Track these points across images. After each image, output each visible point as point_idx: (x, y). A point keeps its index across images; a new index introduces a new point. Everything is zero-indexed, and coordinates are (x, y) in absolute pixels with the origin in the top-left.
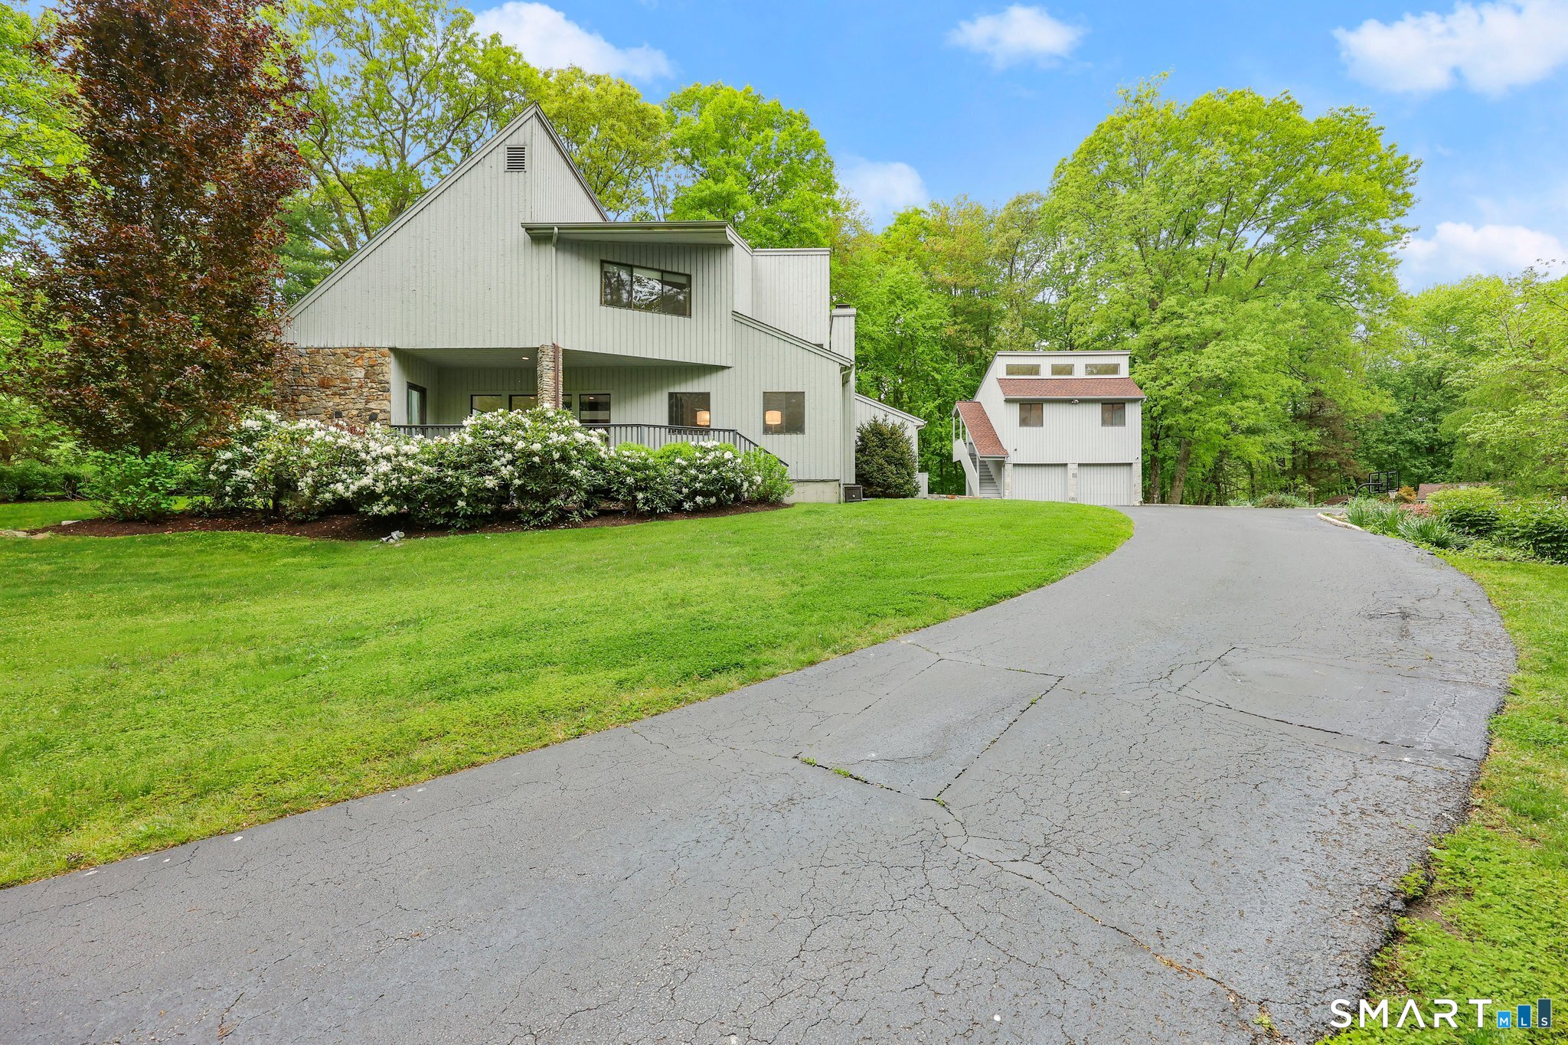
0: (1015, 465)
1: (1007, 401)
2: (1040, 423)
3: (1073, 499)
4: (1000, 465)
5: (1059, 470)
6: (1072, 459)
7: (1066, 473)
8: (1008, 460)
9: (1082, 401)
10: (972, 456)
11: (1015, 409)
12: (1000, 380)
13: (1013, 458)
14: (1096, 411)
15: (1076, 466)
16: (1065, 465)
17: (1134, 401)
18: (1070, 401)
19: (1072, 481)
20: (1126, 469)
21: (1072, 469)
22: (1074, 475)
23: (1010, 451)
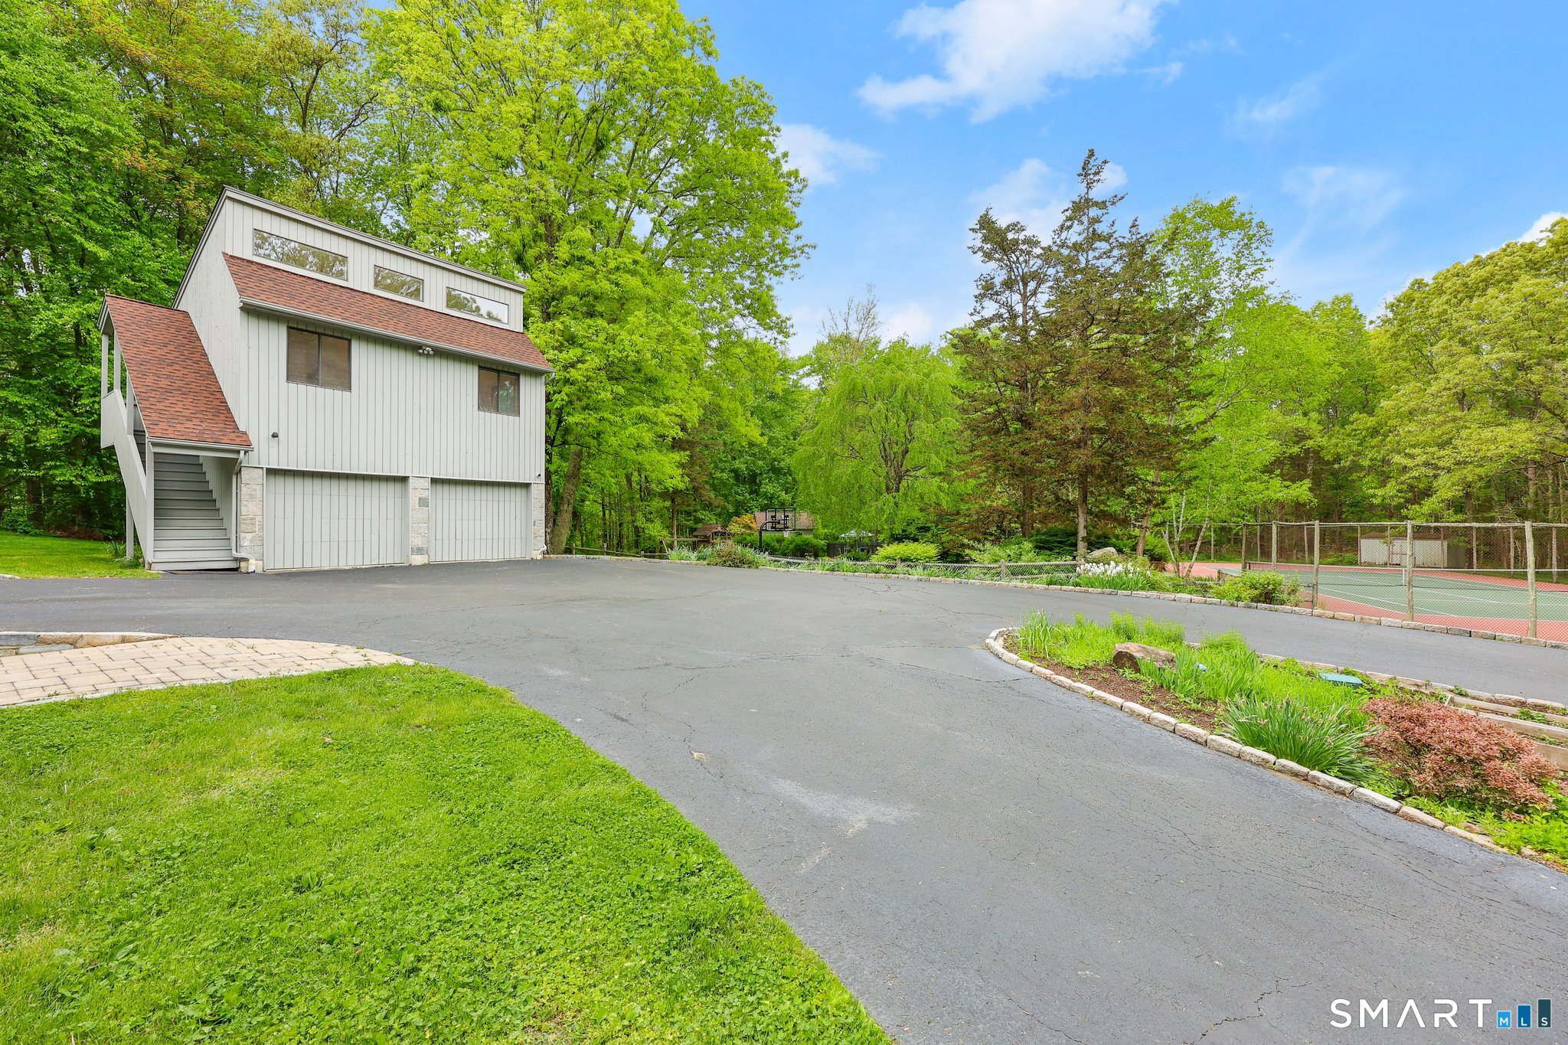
0: (272, 472)
1: (249, 310)
2: (343, 380)
3: (419, 551)
4: (230, 469)
5: (391, 489)
6: (419, 468)
7: (405, 496)
8: (252, 459)
9: (440, 354)
10: (139, 434)
11: (276, 339)
12: (231, 259)
13: (264, 454)
14: (468, 379)
15: (427, 484)
16: (404, 480)
17: (536, 374)
18: (414, 348)
19: (416, 513)
20: (519, 494)
21: (418, 488)
22: (423, 502)
23: (257, 435)
